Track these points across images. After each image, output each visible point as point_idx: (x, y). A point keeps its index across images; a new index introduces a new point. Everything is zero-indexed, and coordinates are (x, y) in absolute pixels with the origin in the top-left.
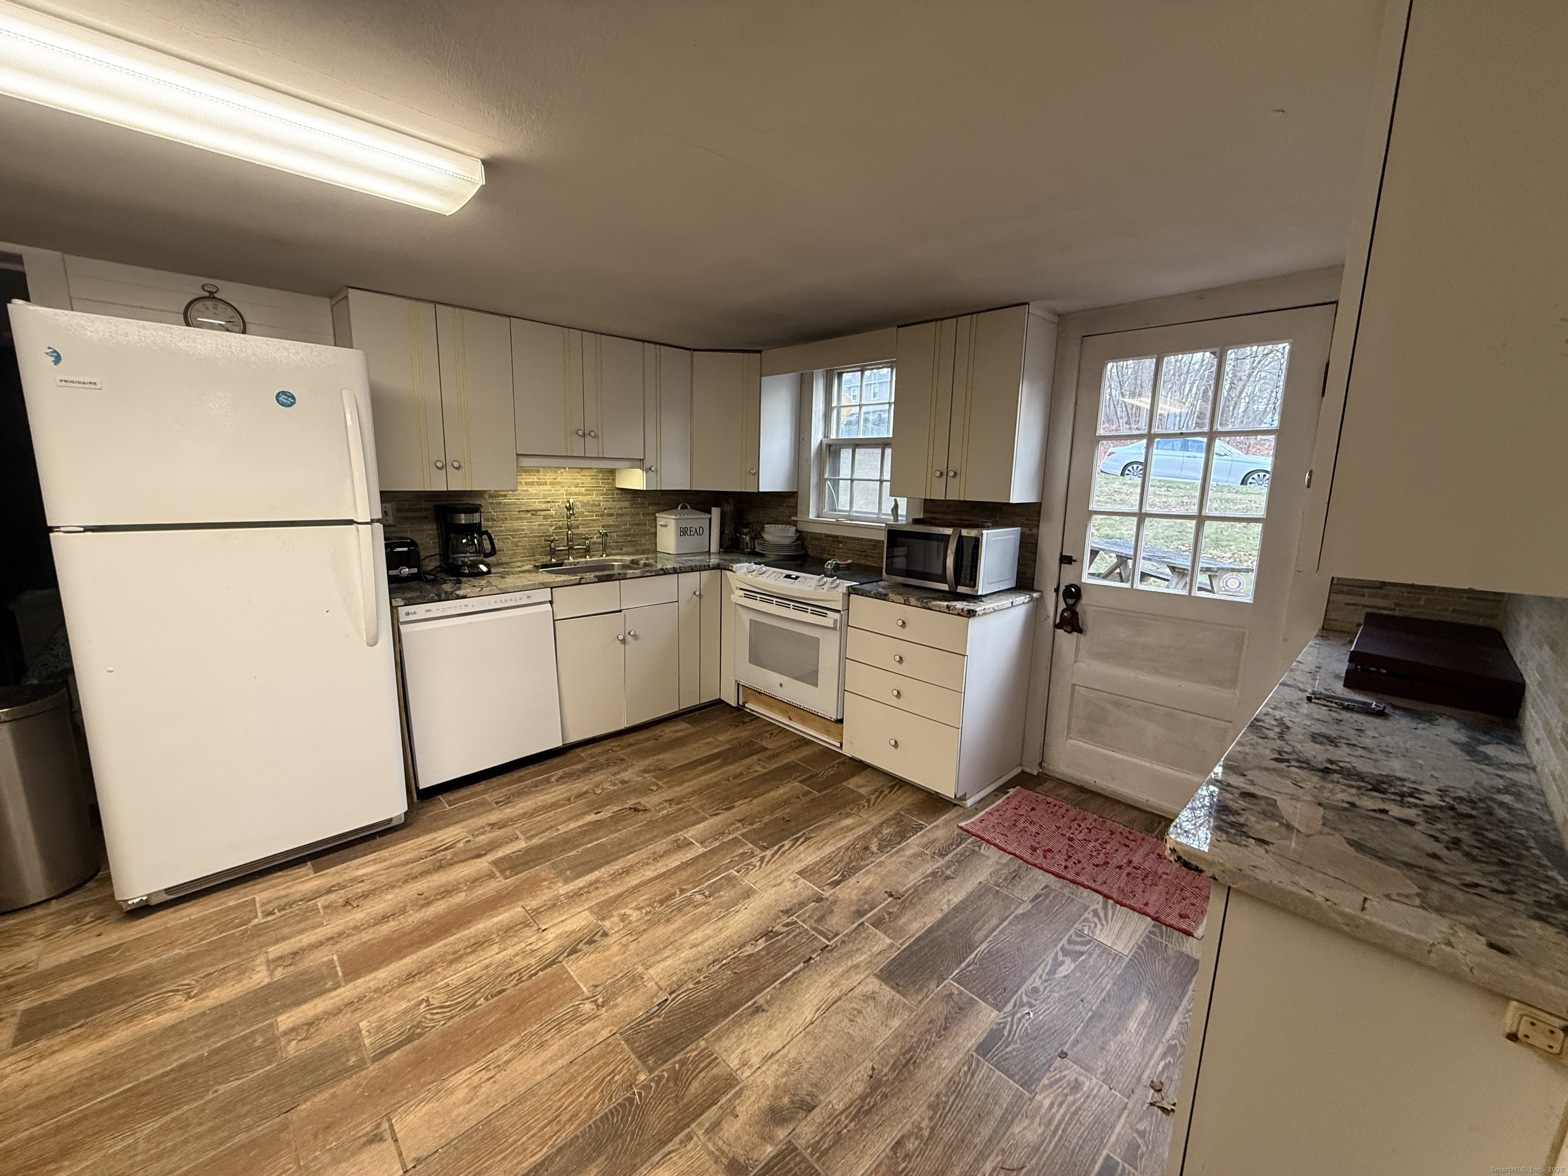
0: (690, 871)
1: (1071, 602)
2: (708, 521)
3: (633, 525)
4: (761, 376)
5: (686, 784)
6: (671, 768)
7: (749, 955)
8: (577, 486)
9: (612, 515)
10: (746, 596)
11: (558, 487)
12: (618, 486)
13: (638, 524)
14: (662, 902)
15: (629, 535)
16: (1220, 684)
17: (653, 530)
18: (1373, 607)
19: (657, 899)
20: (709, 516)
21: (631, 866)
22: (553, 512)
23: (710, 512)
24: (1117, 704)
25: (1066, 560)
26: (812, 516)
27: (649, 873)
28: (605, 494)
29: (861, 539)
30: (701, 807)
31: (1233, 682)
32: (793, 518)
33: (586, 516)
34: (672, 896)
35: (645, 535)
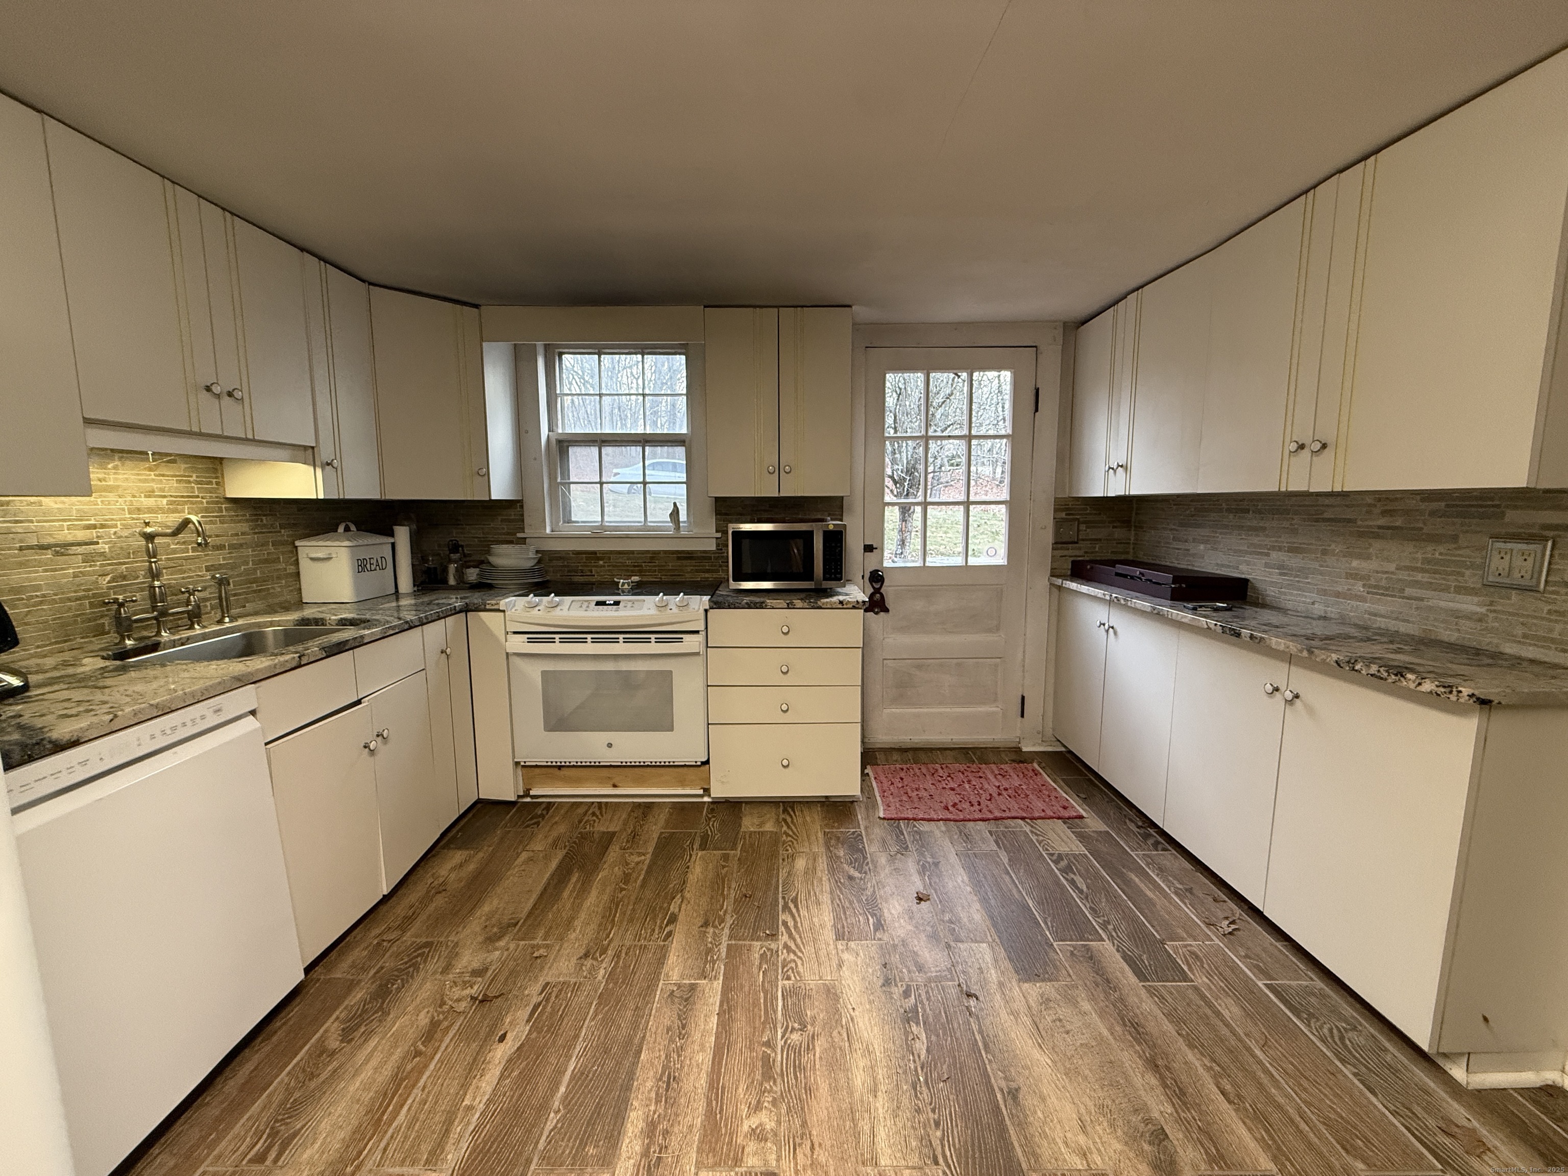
0: (740, 1016)
1: (877, 586)
2: (390, 546)
3: (261, 562)
4: (482, 340)
5: (578, 923)
6: (523, 915)
7: (928, 1051)
8: (150, 494)
9: (220, 547)
10: (531, 640)
11: (112, 497)
12: (228, 496)
13: (266, 561)
14: (768, 1075)
15: (255, 581)
16: (990, 631)
17: (291, 569)
18: (1076, 556)
19: (758, 1077)
20: (392, 540)
21: (665, 1068)
22: (104, 547)
23: (391, 534)
24: (919, 667)
25: (869, 548)
26: (548, 531)
27: (703, 1058)
28: (206, 510)
29: (632, 552)
30: (639, 937)
31: (998, 629)
32: (519, 535)
33: (174, 551)
34: (767, 1063)
35: (279, 578)
